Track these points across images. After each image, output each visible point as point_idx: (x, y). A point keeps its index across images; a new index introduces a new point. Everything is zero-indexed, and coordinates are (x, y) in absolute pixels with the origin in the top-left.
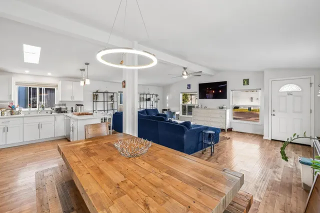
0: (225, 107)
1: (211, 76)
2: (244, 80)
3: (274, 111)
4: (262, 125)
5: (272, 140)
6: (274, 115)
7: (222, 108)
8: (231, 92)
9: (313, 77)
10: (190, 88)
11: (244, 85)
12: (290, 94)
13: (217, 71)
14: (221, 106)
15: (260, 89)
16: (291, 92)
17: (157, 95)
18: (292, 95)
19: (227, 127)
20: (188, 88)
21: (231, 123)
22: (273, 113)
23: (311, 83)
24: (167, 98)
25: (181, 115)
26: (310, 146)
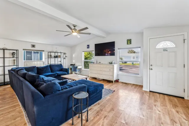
0: (113, 62)
1: (104, 37)
2: (127, 40)
3: (151, 65)
4: (142, 77)
5: (150, 91)
6: (151, 69)
7: (111, 63)
8: (118, 50)
9: (186, 34)
10: (89, 48)
11: (127, 44)
12: (165, 50)
13: (108, 33)
14: (110, 62)
15: (140, 47)
16: (166, 48)
17: (65, 54)
18: (167, 51)
19: (115, 79)
20: (88, 48)
21: (118, 75)
22: (151, 67)
23: (184, 40)
24: (74, 56)
25: (83, 69)
26: (183, 98)
